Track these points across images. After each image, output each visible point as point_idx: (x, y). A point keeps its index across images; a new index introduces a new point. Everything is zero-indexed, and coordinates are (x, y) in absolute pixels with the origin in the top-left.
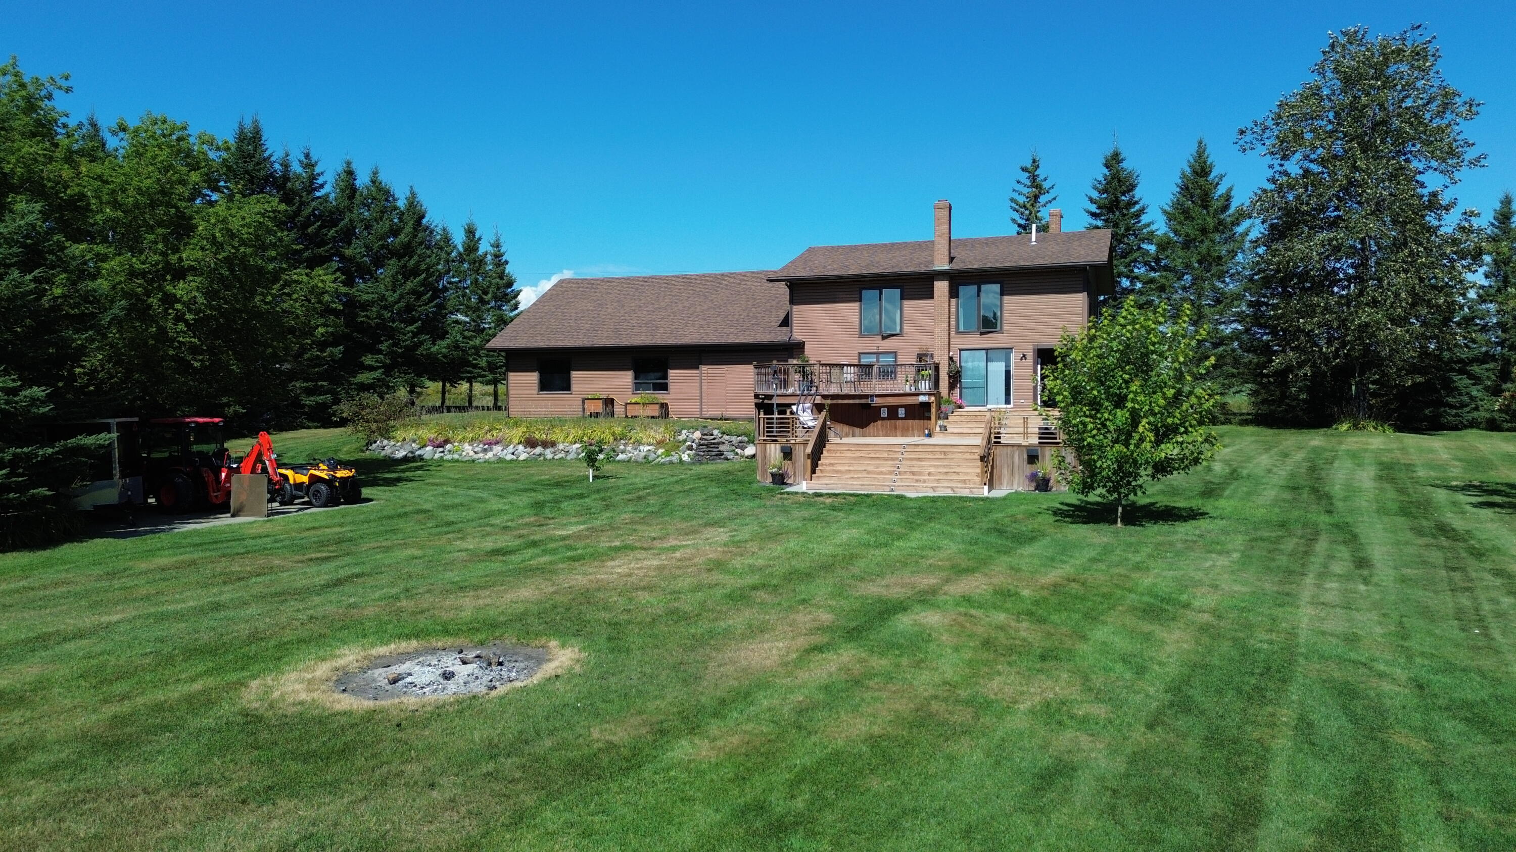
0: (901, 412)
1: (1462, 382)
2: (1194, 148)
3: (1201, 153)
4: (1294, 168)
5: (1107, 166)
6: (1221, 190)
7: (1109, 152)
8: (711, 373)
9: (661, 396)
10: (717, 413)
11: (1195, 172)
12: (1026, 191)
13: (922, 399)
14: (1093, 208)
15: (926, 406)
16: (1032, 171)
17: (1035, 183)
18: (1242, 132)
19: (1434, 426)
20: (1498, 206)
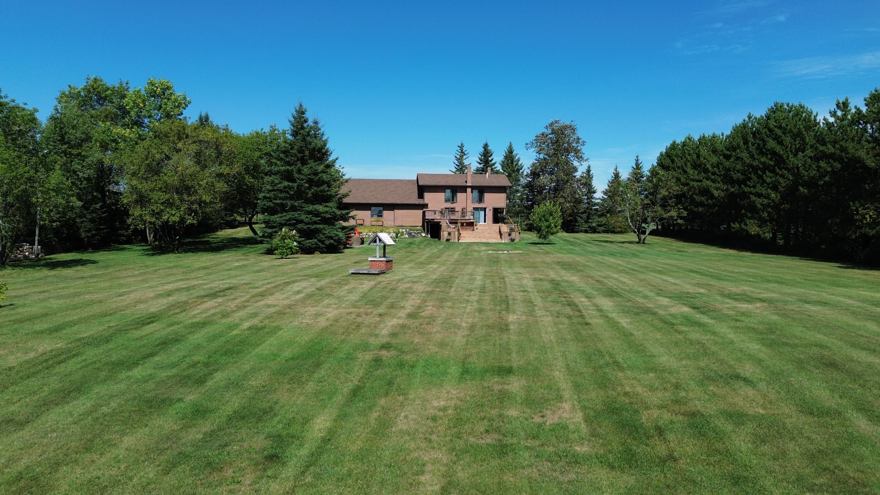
0: (465, 224)
1: (579, 219)
2: (509, 144)
3: (510, 147)
4: (542, 156)
5: (484, 148)
6: (517, 158)
7: (484, 143)
8: (399, 212)
9: (380, 218)
10: (400, 225)
11: (509, 152)
12: (459, 154)
13: (472, 221)
14: (479, 161)
15: (473, 222)
16: (461, 147)
17: (462, 152)
18: (527, 144)
19: (573, 231)
20: (587, 168)
